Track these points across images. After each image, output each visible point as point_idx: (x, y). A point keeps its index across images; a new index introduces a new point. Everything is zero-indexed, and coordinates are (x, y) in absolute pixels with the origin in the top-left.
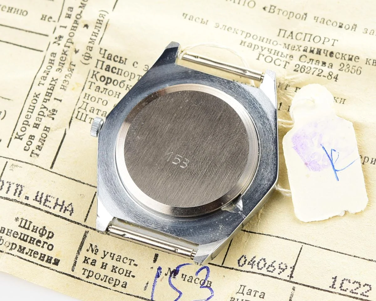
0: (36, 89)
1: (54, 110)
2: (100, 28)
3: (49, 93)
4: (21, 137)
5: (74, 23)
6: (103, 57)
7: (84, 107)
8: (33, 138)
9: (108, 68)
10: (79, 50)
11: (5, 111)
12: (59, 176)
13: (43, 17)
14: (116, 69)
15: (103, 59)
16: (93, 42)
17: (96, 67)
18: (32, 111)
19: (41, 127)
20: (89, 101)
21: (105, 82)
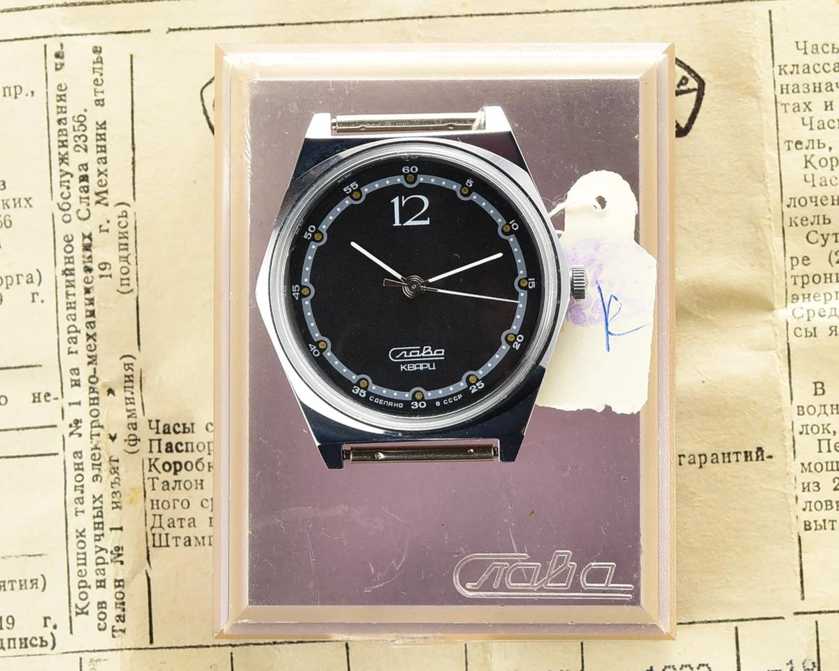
0: (76, 523)
1: (118, 548)
2: (132, 387)
3: (99, 523)
4: (85, 610)
5: (90, 393)
6: (158, 433)
7: (157, 524)
8: (104, 605)
9: (169, 449)
10: (116, 435)
11: (42, 576)
12: (168, 650)
13: (34, 397)
14: (181, 444)
15: (158, 437)
16: (133, 414)
17: (151, 452)
18: (83, 561)
19: (110, 583)
20: (161, 511)
21: (173, 470)
